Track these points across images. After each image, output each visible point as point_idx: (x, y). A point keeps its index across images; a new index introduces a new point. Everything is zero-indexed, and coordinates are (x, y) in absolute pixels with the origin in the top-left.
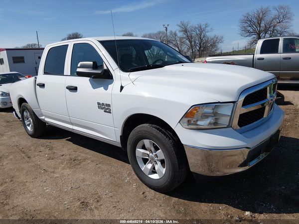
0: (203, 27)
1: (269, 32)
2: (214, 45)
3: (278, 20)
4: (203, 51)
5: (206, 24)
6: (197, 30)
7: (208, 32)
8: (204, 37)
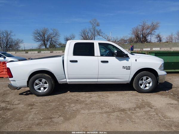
0: (9, 33)
1: (49, 41)
2: (17, 44)
3: (53, 35)
4: (9, 47)
5: (11, 31)
6: (4, 34)
7: (12, 36)
8: (9, 38)
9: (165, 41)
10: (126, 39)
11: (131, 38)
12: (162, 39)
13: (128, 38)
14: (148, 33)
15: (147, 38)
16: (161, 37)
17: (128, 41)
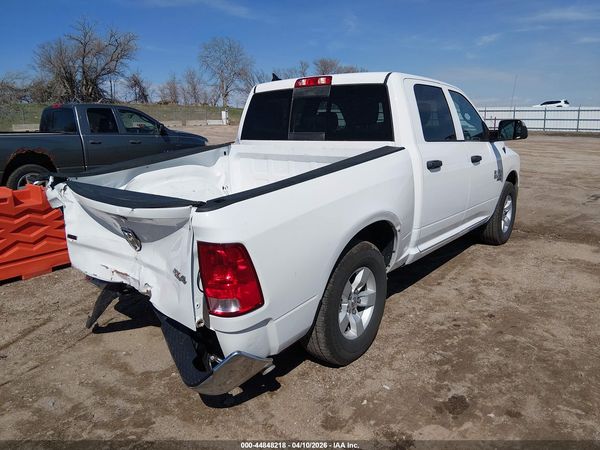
9: (159, 100)
10: (18, 84)
11: (41, 83)
12: (149, 92)
13: (28, 83)
14: (103, 69)
15: (101, 86)
16: (144, 85)
17: (28, 93)
